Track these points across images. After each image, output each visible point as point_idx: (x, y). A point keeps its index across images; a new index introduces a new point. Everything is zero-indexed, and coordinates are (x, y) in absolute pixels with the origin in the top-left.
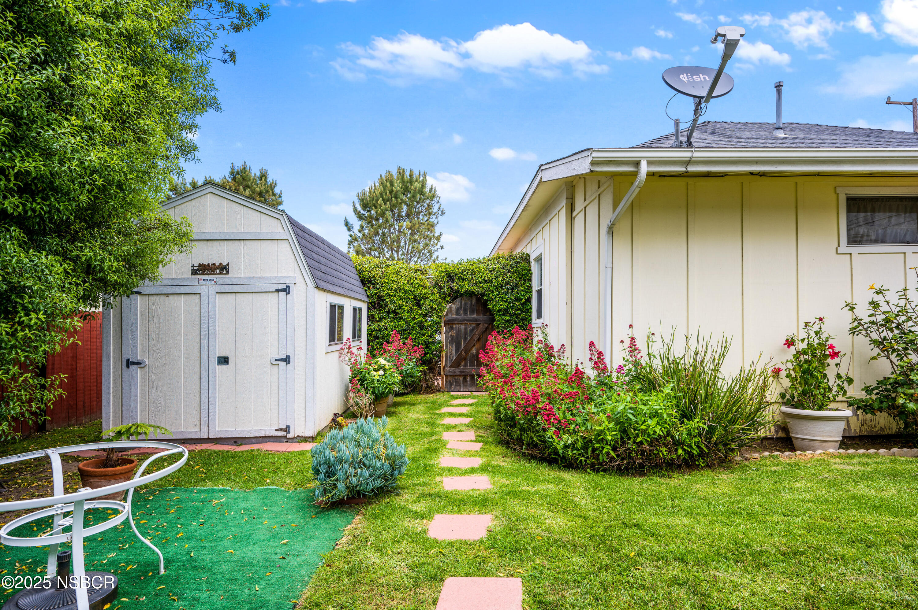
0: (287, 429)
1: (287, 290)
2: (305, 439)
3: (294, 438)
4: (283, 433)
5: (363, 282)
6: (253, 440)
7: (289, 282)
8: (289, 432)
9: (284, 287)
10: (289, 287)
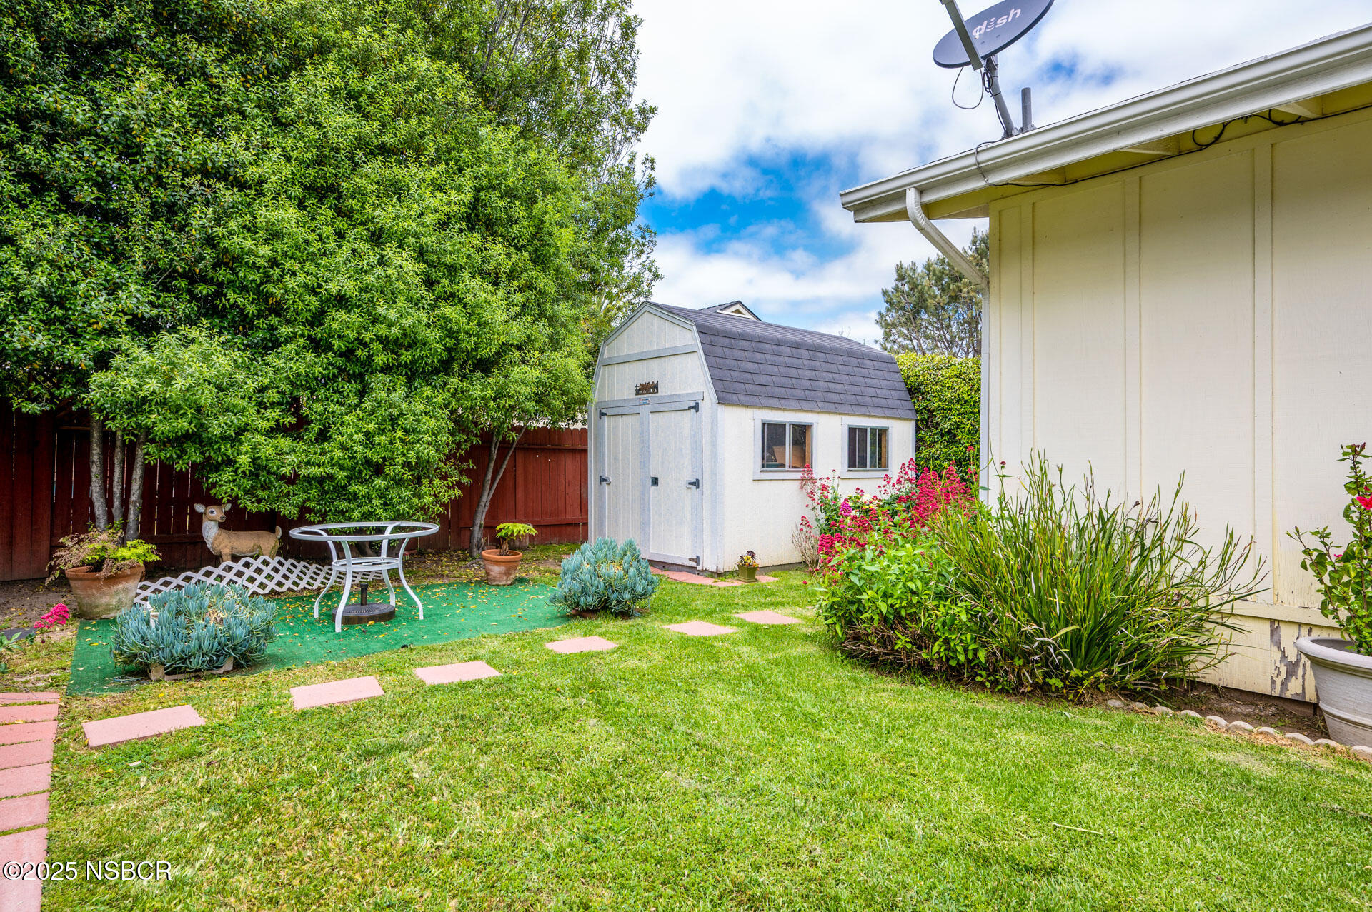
0: (697, 560)
1: (696, 407)
2: (712, 575)
3: (702, 571)
4: (694, 564)
5: (910, 391)
6: (675, 568)
7: (698, 399)
8: (698, 564)
9: (693, 404)
10: (697, 404)
